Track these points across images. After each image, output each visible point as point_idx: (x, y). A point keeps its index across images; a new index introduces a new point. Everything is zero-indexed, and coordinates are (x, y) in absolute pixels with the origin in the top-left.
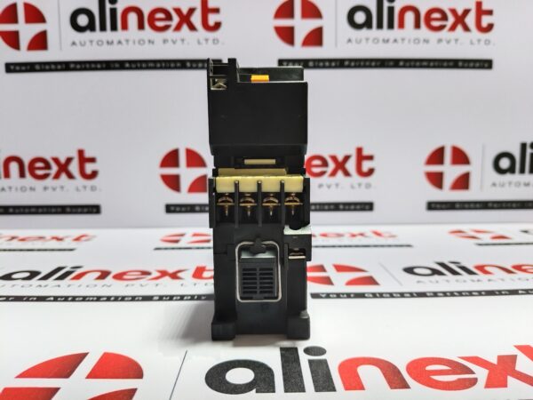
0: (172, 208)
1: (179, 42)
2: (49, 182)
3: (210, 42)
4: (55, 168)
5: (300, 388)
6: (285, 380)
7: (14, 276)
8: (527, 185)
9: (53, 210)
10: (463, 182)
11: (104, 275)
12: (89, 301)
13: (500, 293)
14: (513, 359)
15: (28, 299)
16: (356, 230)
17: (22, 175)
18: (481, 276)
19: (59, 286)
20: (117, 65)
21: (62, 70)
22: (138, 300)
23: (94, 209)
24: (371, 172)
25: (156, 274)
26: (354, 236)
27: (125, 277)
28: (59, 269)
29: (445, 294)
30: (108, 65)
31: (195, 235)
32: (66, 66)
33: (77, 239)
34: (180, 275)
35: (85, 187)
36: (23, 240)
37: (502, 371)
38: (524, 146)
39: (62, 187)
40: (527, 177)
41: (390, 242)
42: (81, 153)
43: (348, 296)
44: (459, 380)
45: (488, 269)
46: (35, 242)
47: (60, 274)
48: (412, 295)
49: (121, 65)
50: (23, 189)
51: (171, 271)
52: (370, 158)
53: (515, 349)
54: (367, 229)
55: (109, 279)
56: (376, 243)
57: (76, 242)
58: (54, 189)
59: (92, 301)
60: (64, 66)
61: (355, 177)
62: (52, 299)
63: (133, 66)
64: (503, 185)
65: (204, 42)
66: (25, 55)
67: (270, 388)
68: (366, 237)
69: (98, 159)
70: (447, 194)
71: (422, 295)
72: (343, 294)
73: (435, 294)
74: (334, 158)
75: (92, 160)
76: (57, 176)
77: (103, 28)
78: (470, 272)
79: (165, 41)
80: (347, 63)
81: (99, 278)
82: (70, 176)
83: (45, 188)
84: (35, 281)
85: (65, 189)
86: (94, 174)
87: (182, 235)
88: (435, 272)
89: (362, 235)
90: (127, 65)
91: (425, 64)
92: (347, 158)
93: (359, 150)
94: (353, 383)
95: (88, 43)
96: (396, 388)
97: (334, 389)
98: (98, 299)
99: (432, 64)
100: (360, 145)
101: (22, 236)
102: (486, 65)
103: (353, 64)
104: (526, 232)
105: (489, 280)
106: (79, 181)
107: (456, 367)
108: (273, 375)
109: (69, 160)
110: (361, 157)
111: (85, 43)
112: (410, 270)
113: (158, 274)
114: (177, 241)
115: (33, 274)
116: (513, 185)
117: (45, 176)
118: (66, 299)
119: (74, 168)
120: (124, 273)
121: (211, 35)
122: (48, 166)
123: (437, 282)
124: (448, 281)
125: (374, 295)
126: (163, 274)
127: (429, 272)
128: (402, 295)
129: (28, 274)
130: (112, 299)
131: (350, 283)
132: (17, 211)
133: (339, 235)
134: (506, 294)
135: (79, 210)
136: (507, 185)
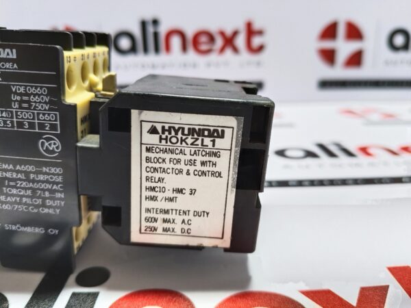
10: (356, 60)
18: (362, 158)
52: (260, 33)
61: (245, 55)
70: (339, 72)
74: (222, 34)
78: (350, 154)
92: (235, 33)
93: (249, 25)
100: (249, 19)
105: (370, 164)
110: (251, 32)
112: (281, 153)
127: (302, 154)
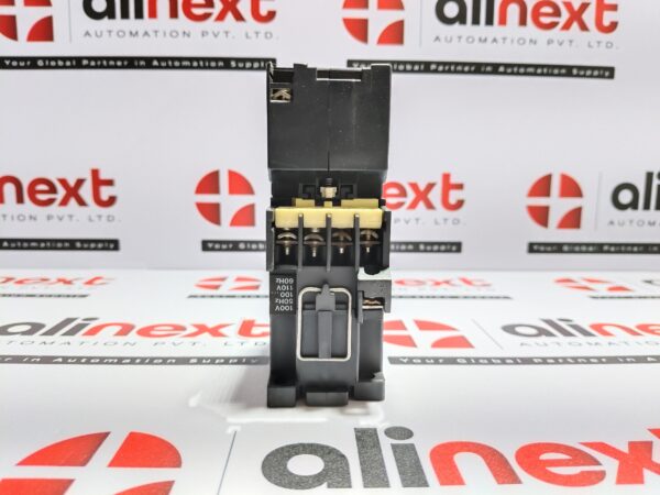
0: (210, 245)
1: (222, 35)
2: (54, 209)
3: (262, 35)
4: (61, 192)
5: (383, 482)
6: (363, 471)
7: (10, 330)
8: (652, 224)
9: (59, 245)
10: (573, 219)
11: (126, 329)
12: (107, 363)
13: (624, 360)
14: (648, 446)
15: (29, 360)
16: (440, 276)
17: (20, 200)
18: (600, 338)
19: (69, 343)
20: (142, 63)
21: (72, 67)
22: (171, 363)
23: (112, 245)
24: (460, 204)
25: (192, 330)
26: (438, 284)
27: (153, 333)
28: (69, 321)
29: (556, 361)
30: (131, 63)
31: (239, 279)
32: (77, 63)
33: (90, 282)
34: (223, 331)
35: (100, 217)
36: (20, 282)
37: (635, 462)
38: (650, 176)
39: (71, 216)
40: (653, 214)
41: (483, 292)
42: (95, 173)
43: (436, 361)
44: (582, 473)
45: (607, 329)
46: (36, 286)
47: (70, 327)
48: (515, 361)
49: (148, 63)
50: (21, 218)
51: (211, 325)
52: (460, 187)
53: (649, 433)
54: (454, 276)
55: (133, 336)
56: (466, 293)
57: (88, 286)
58: (61, 219)
59: (112, 363)
60: (74, 63)
61: (440, 211)
62: (60, 360)
63: (163, 64)
64: (622, 224)
65: (254, 35)
66: (23, 47)
67: (345, 482)
68: (453, 285)
69: (117, 182)
70: (553, 234)
71: (528, 361)
72: (429, 359)
73: (544, 361)
74: (414, 186)
75: (110, 183)
76: (64, 202)
77: (125, 15)
78: (585, 333)
79: (204, 34)
80: (433, 67)
81: (120, 334)
82: (81, 203)
83: (49, 218)
84: (37, 337)
85: (74, 218)
86: (112, 201)
87: (223, 279)
88: (542, 332)
89: (447, 282)
90: (155, 63)
91: (531, 70)
92: (430, 186)
93: (446, 177)
94: (450, 476)
95: (105, 34)
96: (503, 483)
97: (425, 484)
98: (120, 361)
99: (539, 71)
100: (446, 171)
101: (19, 278)
102: (607, 74)
103: (441, 68)
104: (650, 282)
105: (610, 344)
106: (93, 208)
107: (577, 456)
108: (347, 464)
109: (80, 182)
110: (448, 185)
111: (101, 32)
112: (510, 329)
113: (194, 330)
114: (216, 287)
115: (35, 328)
116: (635, 224)
117: (50, 202)
118: (78, 360)
119: (86, 192)
120: (152, 328)
121: (263, 27)
122: (53, 190)
123: (546, 345)
124: (558, 344)
125: (469, 361)
126: (202, 329)
127: (534, 331)
128: (503, 361)
129: (28, 328)
130: (138, 361)
131: (438, 344)
132: (13, 245)
133: (420, 283)
134: (632, 362)
135: (93, 245)
136: (628, 223)
